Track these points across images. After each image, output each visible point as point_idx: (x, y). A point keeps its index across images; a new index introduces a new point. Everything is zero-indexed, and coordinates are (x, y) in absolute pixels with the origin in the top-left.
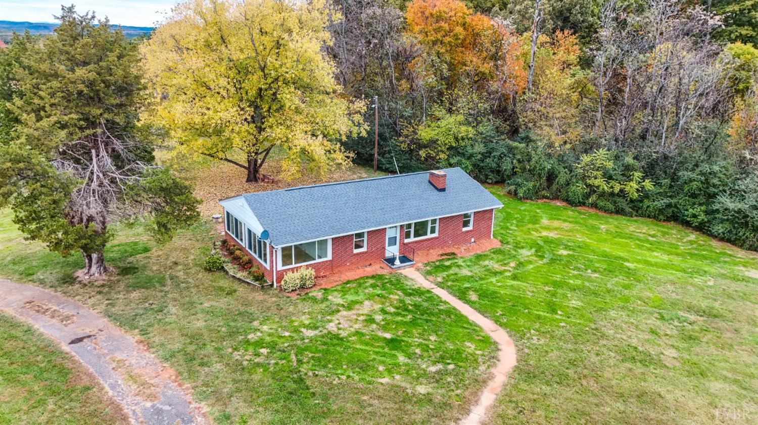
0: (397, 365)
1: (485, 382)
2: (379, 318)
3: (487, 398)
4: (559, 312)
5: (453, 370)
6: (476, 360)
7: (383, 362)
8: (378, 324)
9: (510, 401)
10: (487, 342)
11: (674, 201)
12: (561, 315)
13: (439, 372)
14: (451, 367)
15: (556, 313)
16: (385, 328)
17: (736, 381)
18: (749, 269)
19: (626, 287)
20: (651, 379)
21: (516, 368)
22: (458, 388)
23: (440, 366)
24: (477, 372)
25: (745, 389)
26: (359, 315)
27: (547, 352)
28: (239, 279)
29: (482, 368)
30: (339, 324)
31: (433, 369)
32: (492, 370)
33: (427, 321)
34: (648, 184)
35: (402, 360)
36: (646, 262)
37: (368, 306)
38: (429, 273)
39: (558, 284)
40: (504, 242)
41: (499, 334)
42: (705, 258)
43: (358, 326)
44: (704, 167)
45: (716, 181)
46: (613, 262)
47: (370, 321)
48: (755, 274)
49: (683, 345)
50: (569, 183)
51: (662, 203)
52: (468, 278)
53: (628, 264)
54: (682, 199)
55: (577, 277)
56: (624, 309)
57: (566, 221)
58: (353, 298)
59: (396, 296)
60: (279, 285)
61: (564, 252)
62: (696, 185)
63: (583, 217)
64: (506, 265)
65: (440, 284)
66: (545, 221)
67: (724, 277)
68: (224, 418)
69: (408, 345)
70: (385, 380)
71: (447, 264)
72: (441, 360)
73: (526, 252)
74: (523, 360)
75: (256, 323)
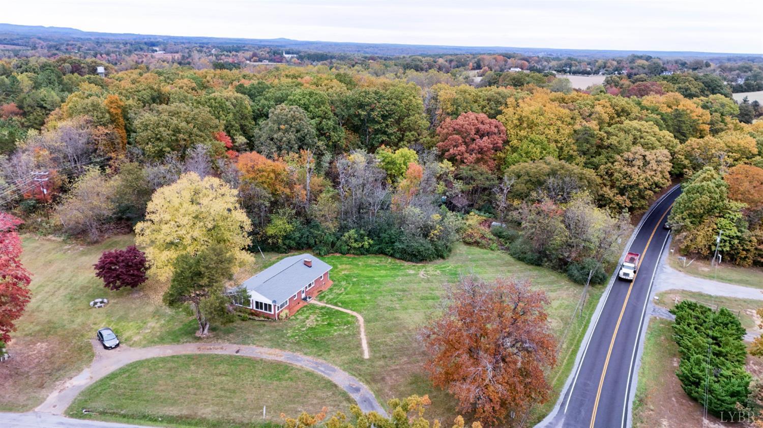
1: (359, 326)
2: (319, 319)
3: (362, 330)
5: (350, 326)
6: (354, 322)
7: (331, 330)
8: (320, 321)
9: (368, 329)
10: (353, 317)
11: (380, 246)
12: (367, 303)
13: (347, 328)
15: (365, 302)
16: (323, 321)
17: (414, 309)
18: (410, 270)
19: (379, 288)
20: (395, 314)
21: (365, 321)
22: (354, 330)
24: (356, 325)
25: (416, 310)
26: (312, 320)
27: (369, 315)
29: (356, 323)
30: (309, 324)
31: (345, 328)
32: (359, 323)
33: (333, 316)
34: (371, 242)
35: (335, 328)
36: (380, 276)
37: (312, 317)
38: (320, 301)
39: (360, 293)
40: (334, 281)
41: (355, 314)
42: (396, 269)
43: (315, 323)
44: (388, 231)
45: (393, 237)
46: (371, 279)
47: (317, 321)
48: (412, 272)
49: (399, 302)
50: (341, 245)
51: (376, 248)
52: (334, 298)
53: (375, 279)
54: (383, 245)
55: (364, 288)
56: (381, 295)
57: (346, 264)
58: (305, 316)
59: (317, 311)
60: (278, 318)
61: (355, 280)
62: (387, 239)
63: (350, 260)
64: (341, 290)
65: (326, 303)
66: (339, 266)
67: (403, 275)
68: (306, 354)
69: (334, 324)
70: (336, 334)
71: (323, 295)
72: (345, 325)
73: (343, 283)
74: (364, 318)
75: (285, 331)
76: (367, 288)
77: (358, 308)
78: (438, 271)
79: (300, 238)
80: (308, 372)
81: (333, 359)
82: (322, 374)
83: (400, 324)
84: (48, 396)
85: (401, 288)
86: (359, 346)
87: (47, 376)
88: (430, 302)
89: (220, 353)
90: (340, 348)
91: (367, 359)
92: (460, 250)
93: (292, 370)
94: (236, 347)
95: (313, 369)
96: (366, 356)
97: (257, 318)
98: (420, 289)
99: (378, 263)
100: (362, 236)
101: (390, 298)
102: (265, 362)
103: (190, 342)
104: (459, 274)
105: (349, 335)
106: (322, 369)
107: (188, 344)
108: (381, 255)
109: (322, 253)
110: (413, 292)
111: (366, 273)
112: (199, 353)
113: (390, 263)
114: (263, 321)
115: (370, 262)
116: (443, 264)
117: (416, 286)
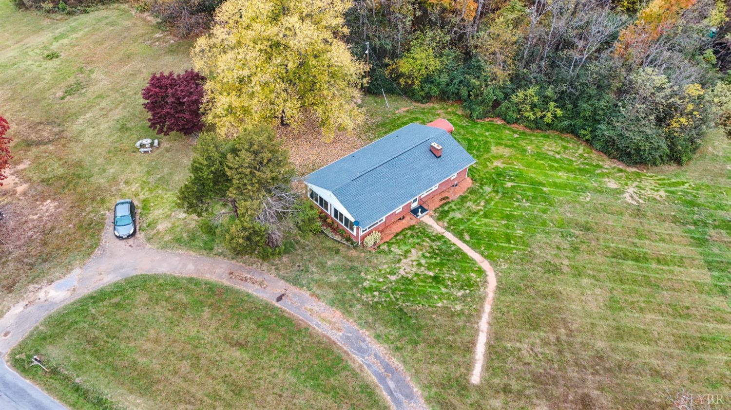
0: (442, 294)
1: (485, 298)
2: (423, 261)
3: (487, 308)
4: (512, 242)
5: (469, 293)
6: (478, 285)
7: (435, 293)
8: (424, 266)
9: (498, 309)
10: (480, 272)
11: (573, 122)
12: (513, 244)
13: (463, 296)
14: (468, 291)
15: (511, 243)
16: (429, 269)
17: (594, 276)
18: (611, 179)
19: (544, 212)
20: (557, 282)
21: (498, 287)
22: (474, 305)
23: (462, 292)
24: (480, 293)
25: (597, 281)
26: (412, 261)
27: (509, 273)
28: (337, 241)
29: (482, 290)
30: (405, 269)
31: (460, 294)
32: (487, 290)
33: (448, 260)
34: (559, 112)
35: (444, 290)
36: (555, 185)
37: (415, 254)
38: (438, 219)
39: (509, 217)
40: (474, 180)
41: (485, 265)
42: (587, 171)
43: (415, 269)
44: (594, 101)
45: (601, 112)
46: (536, 190)
47: (420, 265)
48: (612, 185)
49: (572, 255)
50: (508, 108)
51: (566, 123)
52: (461, 221)
53: (545, 189)
54: (579, 122)
55: (517, 208)
56: (543, 231)
57: (506, 146)
58: (404, 248)
59: (427, 243)
60: (362, 243)
61: (509, 184)
62: (588, 114)
63: (516, 136)
64: (478, 205)
65: (447, 229)
66: (493, 148)
67: (596, 190)
68: (378, 337)
69: (444, 279)
70: (440, 305)
71: (446, 208)
72: (462, 287)
73: (488, 189)
74: (499, 281)
75: (362, 274)
76: (525, 209)
77: (495, 253)
78: (662, 193)
79: (448, 84)
80: (367, 386)
81: (417, 366)
82: (388, 398)
83: (559, 310)
84: (9, 309)
85: (582, 219)
86: (469, 348)
87: (26, 268)
88: (629, 266)
89: (255, 294)
90: (437, 341)
91: (473, 385)
92: (714, 147)
93: (344, 369)
94: (281, 286)
95: (376, 380)
96: (476, 377)
97: (331, 235)
98: (619, 229)
99: (558, 153)
100: (546, 100)
101: (558, 239)
102: (311, 336)
103: (225, 256)
104: (698, 206)
105: (462, 313)
106: (392, 385)
107: (221, 258)
108: (569, 136)
109: (475, 115)
110: (602, 236)
111: (532, 174)
112: (226, 283)
113: (581, 156)
114: (339, 242)
115: (546, 147)
116: (676, 176)
117: (611, 221)
